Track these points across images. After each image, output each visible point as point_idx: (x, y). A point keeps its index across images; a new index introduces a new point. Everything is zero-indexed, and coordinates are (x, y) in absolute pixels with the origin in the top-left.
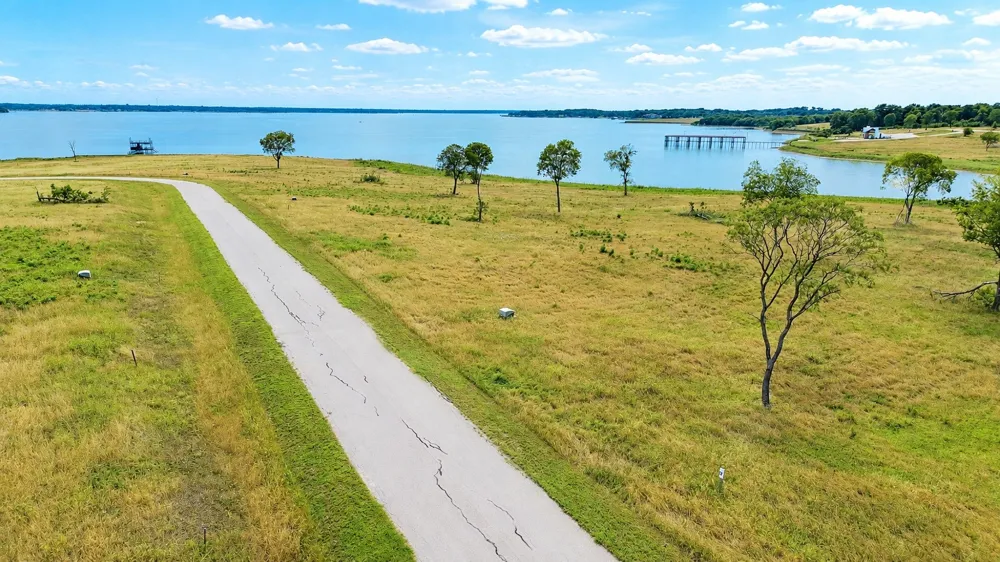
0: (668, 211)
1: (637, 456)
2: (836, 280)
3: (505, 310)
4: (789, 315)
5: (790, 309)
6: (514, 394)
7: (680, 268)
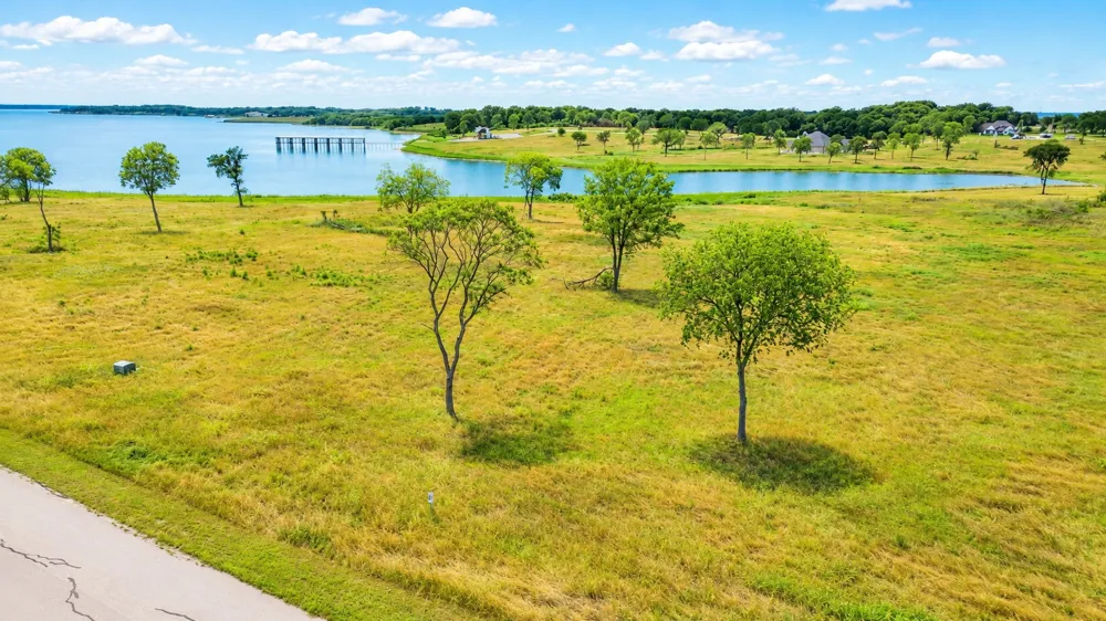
0: (298, 223)
1: (334, 503)
2: (499, 279)
3: (122, 364)
4: (461, 321)
5: (461, 314)
6: (160, 468)
7: (329, 285)
